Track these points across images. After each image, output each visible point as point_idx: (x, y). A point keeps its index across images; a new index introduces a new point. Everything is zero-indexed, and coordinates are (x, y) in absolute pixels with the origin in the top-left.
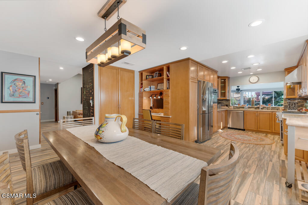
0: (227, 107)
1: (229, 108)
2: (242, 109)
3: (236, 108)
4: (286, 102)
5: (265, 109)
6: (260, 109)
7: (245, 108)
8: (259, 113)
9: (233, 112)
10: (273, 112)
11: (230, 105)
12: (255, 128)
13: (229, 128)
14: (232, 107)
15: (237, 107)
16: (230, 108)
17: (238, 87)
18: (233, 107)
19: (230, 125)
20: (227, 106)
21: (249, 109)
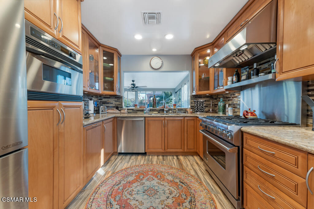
0: (117, 111)
1: (121, 113)
2: (141, 113)
3: (131, 111)
4: (193, 101)
5: (170, 112)
6: (165, 112)
7: (145, 112)
8: (168, 120)
9: (127, 121)
10: (186, 118)
11: (122, 107)
12: (162, 149)
13: (120, 154)
14: (126, 111)
15: (133, 109)
16: (122, 111)
17: (133, 81)
18: (128, 109)
19: (122, 148)
20: (117, 108)
21: (151, 113)
